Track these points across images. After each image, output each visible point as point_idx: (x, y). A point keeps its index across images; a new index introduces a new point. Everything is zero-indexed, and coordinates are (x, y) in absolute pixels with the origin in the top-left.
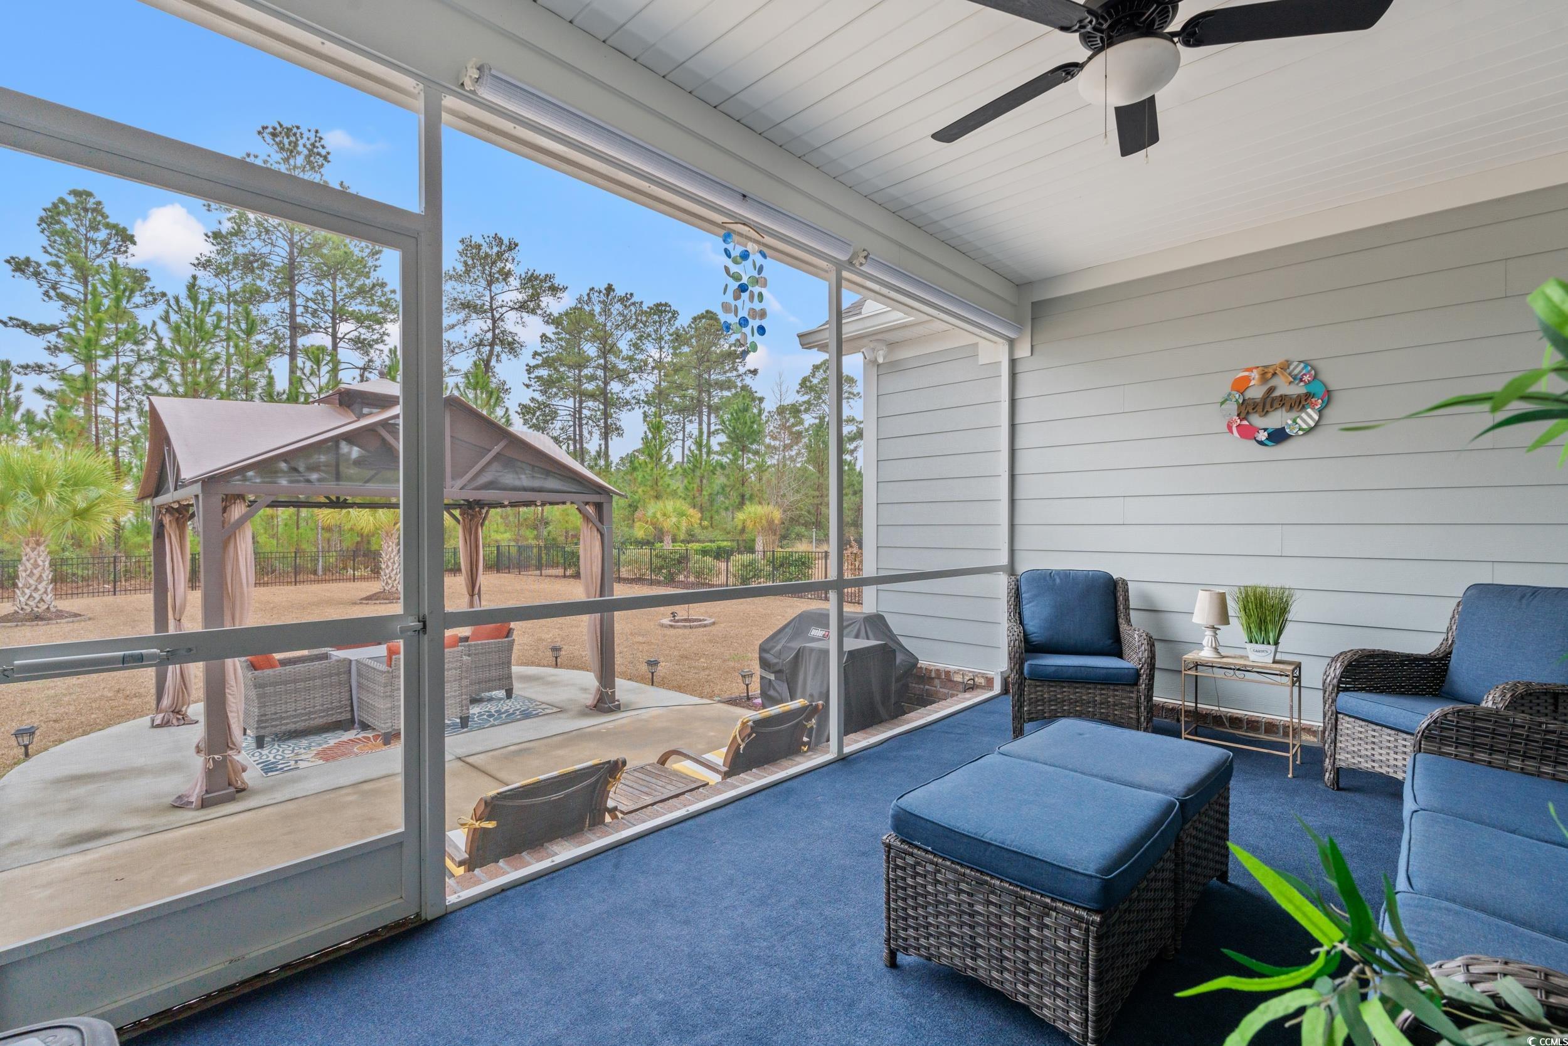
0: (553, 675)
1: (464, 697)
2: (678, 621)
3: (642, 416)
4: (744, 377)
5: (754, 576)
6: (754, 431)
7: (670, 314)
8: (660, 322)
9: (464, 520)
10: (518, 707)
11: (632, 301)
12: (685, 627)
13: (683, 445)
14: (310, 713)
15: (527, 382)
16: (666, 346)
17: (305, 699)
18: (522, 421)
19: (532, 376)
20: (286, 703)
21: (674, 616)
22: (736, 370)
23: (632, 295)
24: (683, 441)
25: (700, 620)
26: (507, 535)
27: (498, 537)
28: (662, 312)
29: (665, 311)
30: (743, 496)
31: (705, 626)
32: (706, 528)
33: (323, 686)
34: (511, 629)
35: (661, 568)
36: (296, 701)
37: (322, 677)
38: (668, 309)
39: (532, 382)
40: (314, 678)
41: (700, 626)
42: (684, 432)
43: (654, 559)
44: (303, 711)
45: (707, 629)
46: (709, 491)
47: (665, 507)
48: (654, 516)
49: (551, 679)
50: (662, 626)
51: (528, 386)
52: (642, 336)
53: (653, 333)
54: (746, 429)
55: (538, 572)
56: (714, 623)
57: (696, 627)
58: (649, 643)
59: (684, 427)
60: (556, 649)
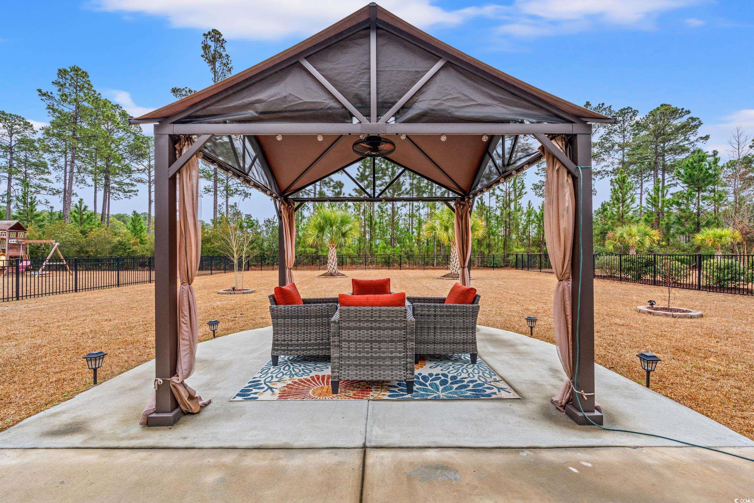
0: (526, 344)
1: (409, 360)
2: (657, 309)
3: (610, 182)
4: (696, 143)
5: (732, 279)
6: (710, 175)
7: (632, 113)
8: (623, 121)
9: (457, 209)
10: (476, 378)
11: (604, 107)
12: (667, 315)
13: (641, 197)
14: (307, 345)
15: (537, 172)
16: (629, 134)
17: (304, 333)
18: (534, 193)
19: (540, 168)
20: (291, 333)
21: (652, 304)
22: (688, 140)
23: (603, 104)
24: (641, 194)
25: (683, 311)
26: (522, 249)
27: (518, 250)
28: (625, 114)
29: (627, 112)
30: (698, 224)
31: (691, 317)
32: (662, 246)
33: (316, 325)
34: (477, 295)
35: (629, 269)
36: (298, 333)
37: (316, 317)
38: (630, 110)
39: (540, 172)
40: (310, 317)
41: (685, 317)
42: (642, 189)
43: (623, 263)
44: (303, 342)
45: (693, 320)
46: (667, 221)
47: (630, 230)
48: (622, 236)
49: (523, 348)
50: (640, 311)
51: (537, 174)
52: (610, 132)
53: (618, 129)
54: (702, 175)
55: (539, 270)
56: (701, 316)
57: (680, 317)
58: (628, 326)
59: (642, 185)
60: (531, 320)
